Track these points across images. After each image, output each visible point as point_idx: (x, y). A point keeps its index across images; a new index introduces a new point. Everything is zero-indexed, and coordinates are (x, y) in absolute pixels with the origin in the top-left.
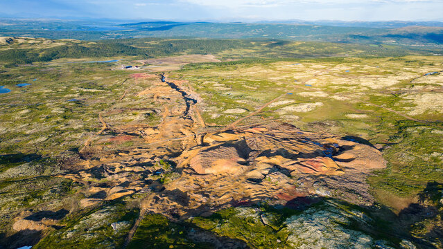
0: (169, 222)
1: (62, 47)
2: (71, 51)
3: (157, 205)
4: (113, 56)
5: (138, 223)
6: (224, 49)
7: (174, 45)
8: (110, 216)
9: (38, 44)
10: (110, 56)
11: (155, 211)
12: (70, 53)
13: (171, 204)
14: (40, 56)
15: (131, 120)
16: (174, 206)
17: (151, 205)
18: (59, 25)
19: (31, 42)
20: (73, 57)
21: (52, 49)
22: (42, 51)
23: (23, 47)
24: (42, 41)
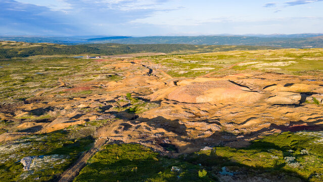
0: (158, 156)
1: (38, 47)
2: (45, 50)
3: (128, 132)
4: (80, 53)
5: (87, 158)
6: (173, 51)
7: (132, 48)
8: (30, 149)
9: (19, 45)
10: (78, 54)
11: (125, 139)
12: (45, 51)
13: (154, 131)
14: (19, 53)
15: (91, 79)
16: (163, 134)
17: (116, 132)
18: (40, 40)
19: (12, 44)
20: (46, 55)
21: (29, 49)
22: (21, 50)
23: (5, 48)
24: (22, 44)
